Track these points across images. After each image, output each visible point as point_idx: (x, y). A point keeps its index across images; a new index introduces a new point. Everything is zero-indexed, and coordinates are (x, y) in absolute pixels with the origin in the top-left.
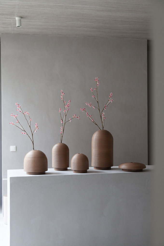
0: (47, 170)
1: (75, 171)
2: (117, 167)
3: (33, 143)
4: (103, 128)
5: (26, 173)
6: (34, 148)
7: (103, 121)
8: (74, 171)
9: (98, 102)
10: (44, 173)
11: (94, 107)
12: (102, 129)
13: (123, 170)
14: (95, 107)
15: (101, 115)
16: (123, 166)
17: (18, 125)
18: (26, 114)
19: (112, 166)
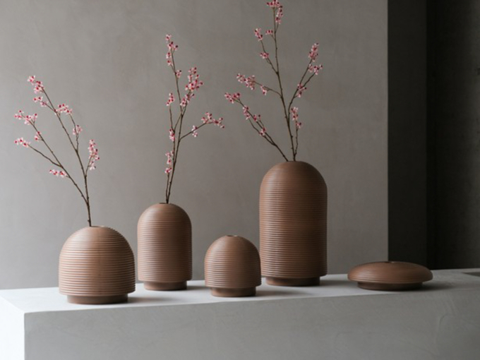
0: (133, 290)
1: (221, 291)
2: (344, 277)
3: (88, 204)
4: (294, 155)
5: (65, 297)
6: (90, 221)
7: (294, 133)
8: (214, 292)
9: (278, 73)
10: (123, 300)
11: (265, 88)
12: (290, 158)
13: (361, 285)
14: (268, 89)
15: (287, 114)
16: (364, 275)
17: (40, 146)
18: (63, 111)
19: (324, 274)
